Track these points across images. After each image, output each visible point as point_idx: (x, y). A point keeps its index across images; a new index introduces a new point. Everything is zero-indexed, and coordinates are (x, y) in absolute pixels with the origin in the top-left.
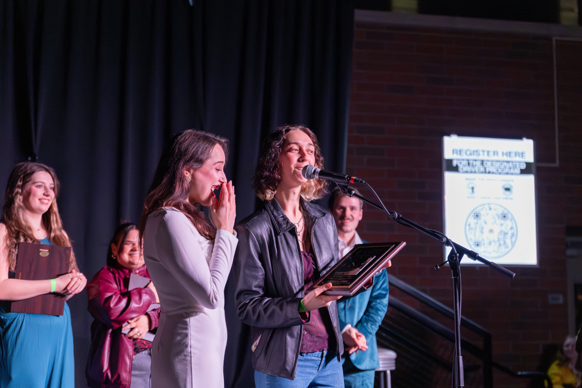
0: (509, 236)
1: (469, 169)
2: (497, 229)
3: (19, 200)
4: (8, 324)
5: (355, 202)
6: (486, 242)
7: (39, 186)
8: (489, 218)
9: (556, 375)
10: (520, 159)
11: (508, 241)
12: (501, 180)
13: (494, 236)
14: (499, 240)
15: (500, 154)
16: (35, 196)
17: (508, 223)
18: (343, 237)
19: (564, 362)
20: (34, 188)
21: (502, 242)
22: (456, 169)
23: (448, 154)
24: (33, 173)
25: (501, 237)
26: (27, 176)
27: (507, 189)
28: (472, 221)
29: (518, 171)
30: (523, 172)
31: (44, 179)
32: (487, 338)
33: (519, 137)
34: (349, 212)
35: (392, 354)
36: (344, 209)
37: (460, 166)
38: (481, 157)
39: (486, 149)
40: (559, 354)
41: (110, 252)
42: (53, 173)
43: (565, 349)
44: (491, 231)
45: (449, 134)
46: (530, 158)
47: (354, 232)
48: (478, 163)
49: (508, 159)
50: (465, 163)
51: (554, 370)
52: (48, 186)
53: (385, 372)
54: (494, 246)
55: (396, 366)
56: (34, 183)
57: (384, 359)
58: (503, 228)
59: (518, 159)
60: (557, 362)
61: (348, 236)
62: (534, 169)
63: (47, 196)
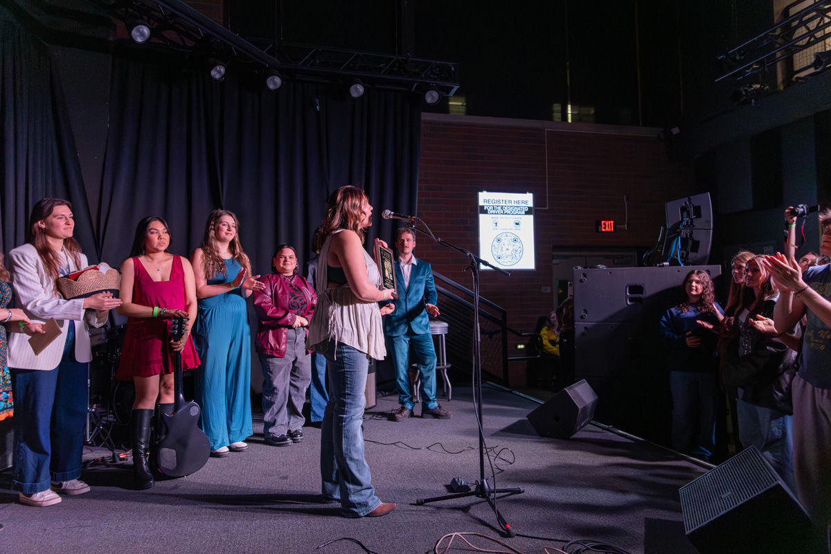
0: (518, 252)
1: (494, 212)
2: (511, 248)
3: (212, 233)
4: (206, 312)
5: (410, 236)
6: (505, 256)
7: (224, 225)
8: (506, 241)
9: (545, 334)
10: (525, 205)
11: (518, 255)
12: (513, 219)
13: (509, 253)
14: (512, 254)
15: (513, 202)
16: (222, 230)
17: (518, 244)
18: (404, 258)
19: (551, 327)
20: (221, 225)
21: (514, 256)
22: (486, 212)
23: (481, 203)
24: (221, 215)
25: (514, 253)
26: (217, 219)
27: (517, 224)
28: (495, 243)
29: (524, 213)
30: (527, 213)
31: (229, 220)
32: (504, 313)
33: (525, 192)
34: (406, 242)
35: (446, 325)
36: (404, 241)
37: (489, 210)
38: (501, 204)
39: (504, 199)
40: (547, 323)
41: (273, 264)
42: (234, 216)
43: (552, 319)
44: (507, 249)
45: (482, 191)
46: (531, 204)
47: (411, 254)
48: (499, 208)
49: (518, 205)
50: (491, 208)
51: (544, 331)
52: (231, 225)
53: (442, 335)
54: (509, 259)
55: (448, 331)
56: (221, 222)
57: (441, 328)
58: (515, 247)
59: (523, 205)
60: (546, 328)
61: (408, 257)
62: (533, 212)
63: (230, 231)
